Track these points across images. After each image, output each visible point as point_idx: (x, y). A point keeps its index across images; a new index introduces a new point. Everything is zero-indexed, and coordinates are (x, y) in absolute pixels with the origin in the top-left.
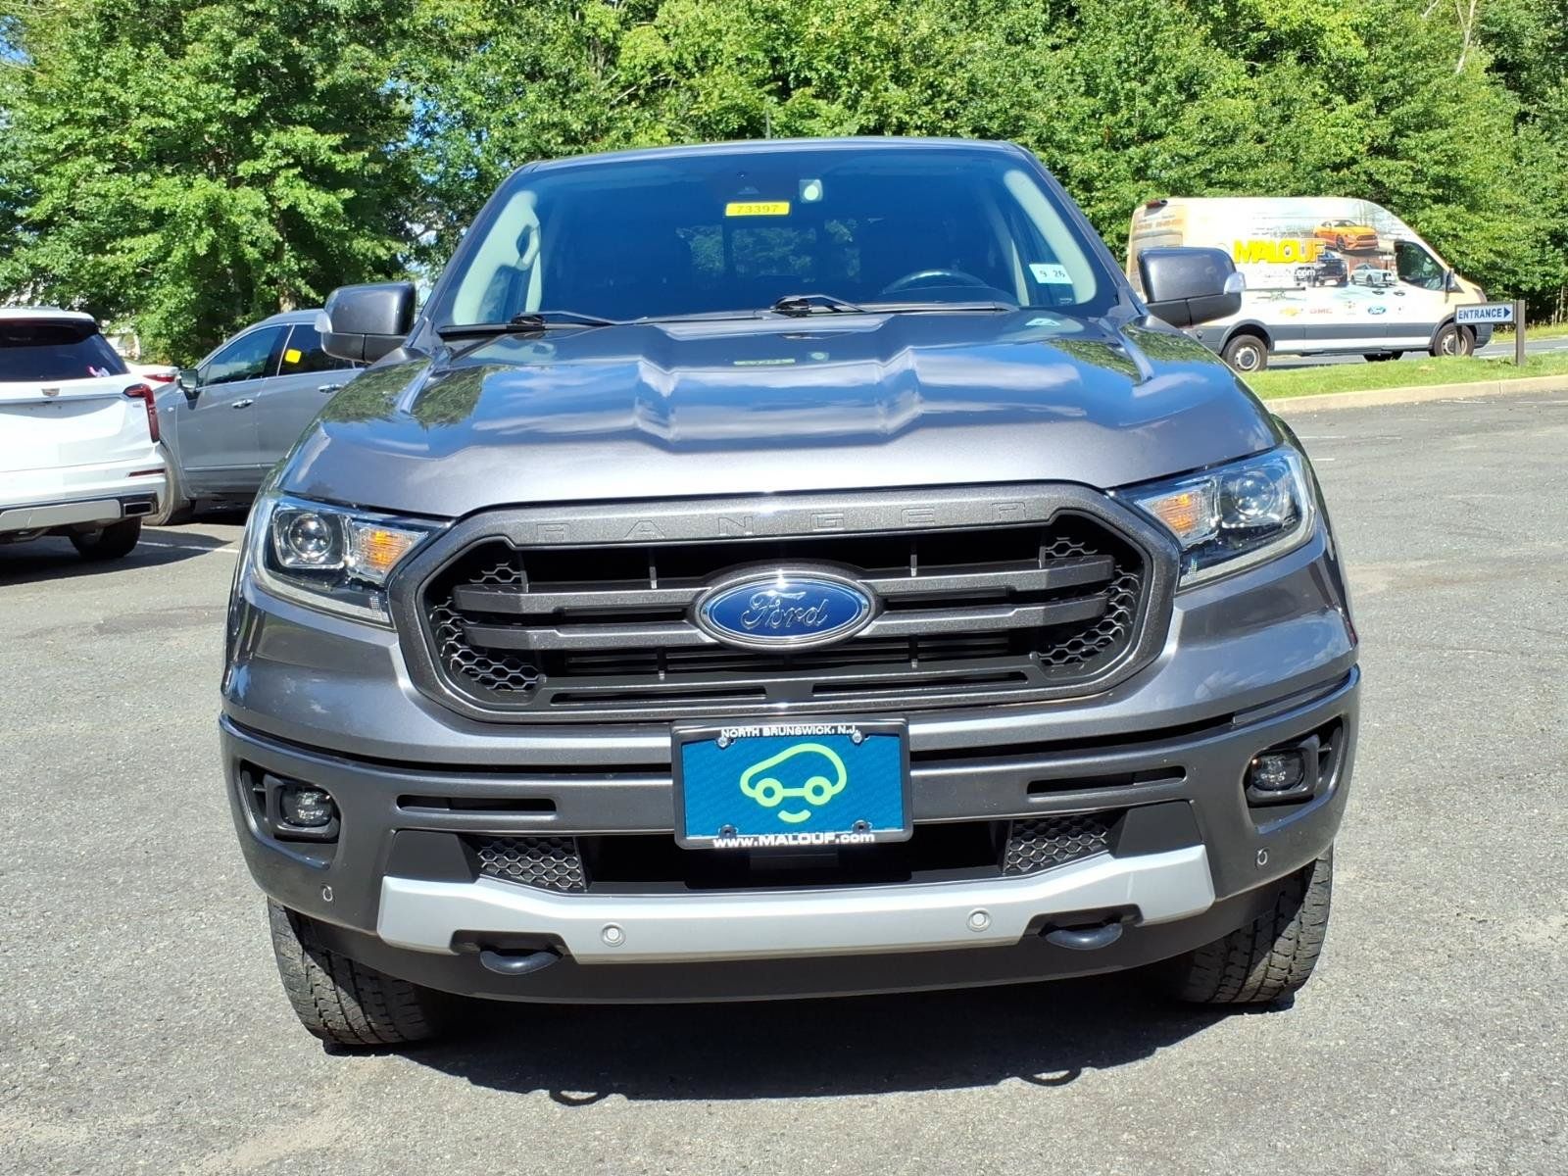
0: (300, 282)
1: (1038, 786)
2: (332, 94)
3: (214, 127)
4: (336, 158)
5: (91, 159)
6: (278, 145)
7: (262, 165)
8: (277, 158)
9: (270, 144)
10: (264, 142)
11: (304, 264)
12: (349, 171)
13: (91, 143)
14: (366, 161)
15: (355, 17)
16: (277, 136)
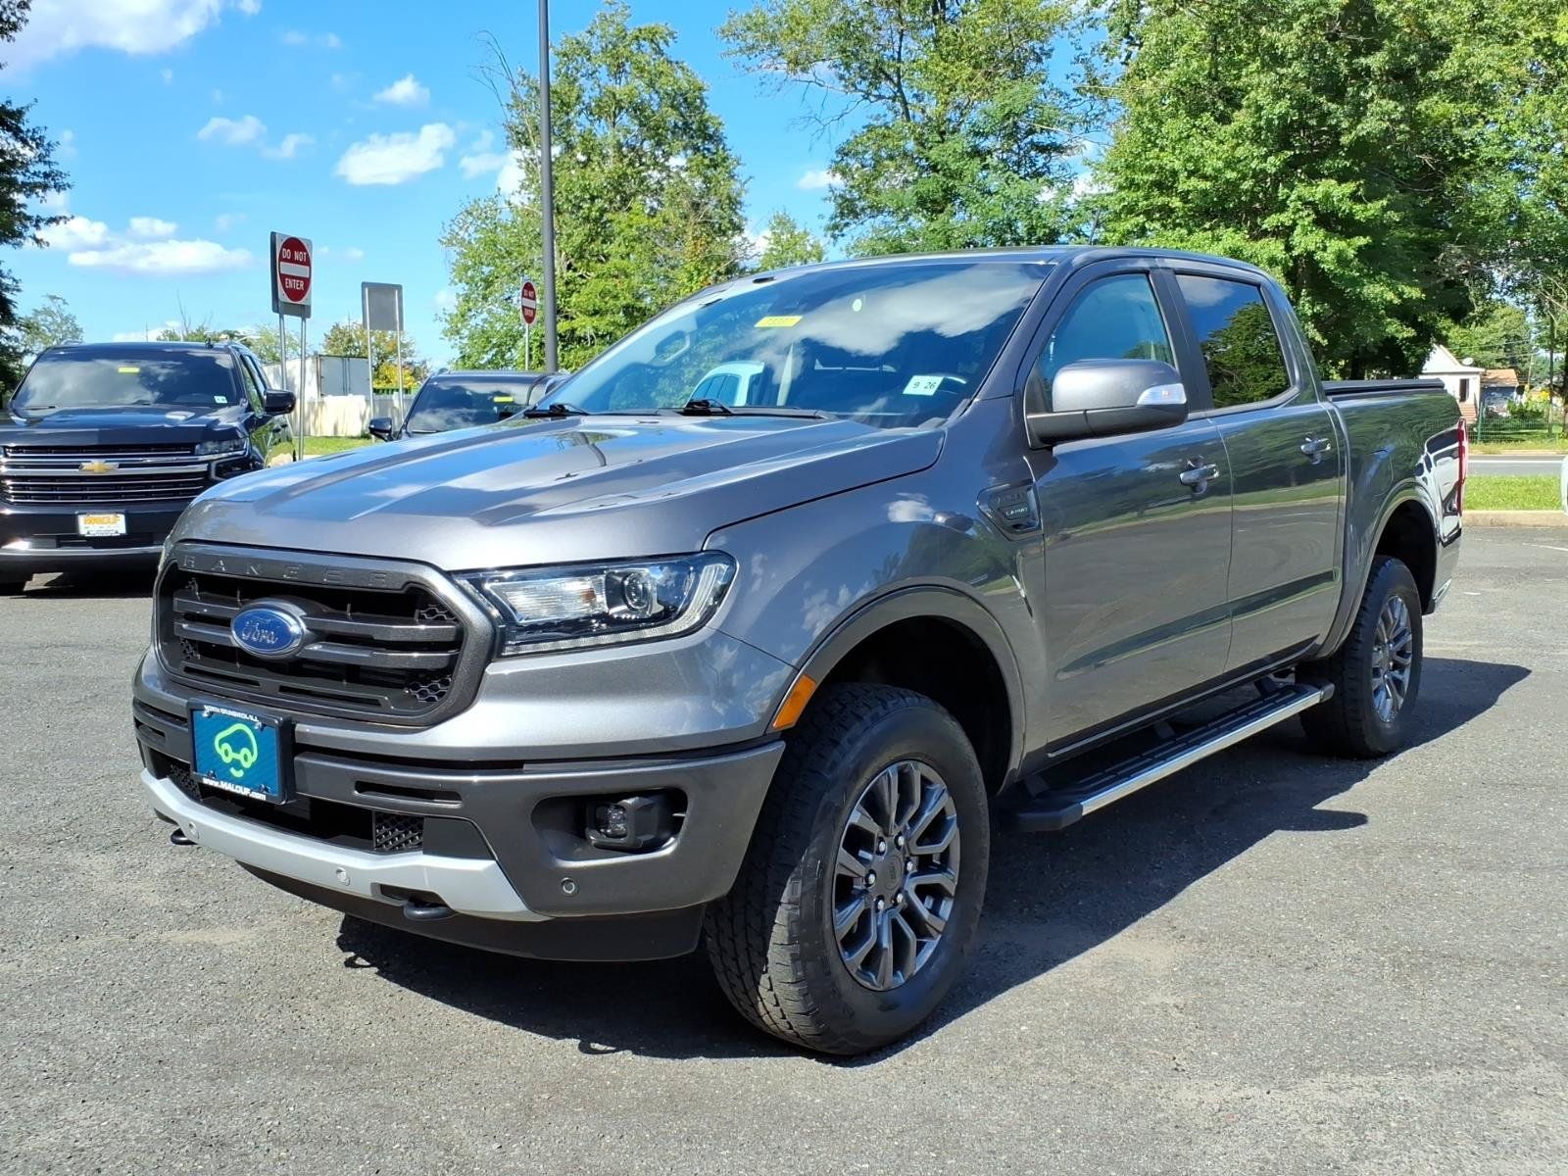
0: (1310, 326)
1: (362, 786)
2: (1360, 148)
3: (1246, 185)
4: (1358, 207)
5: (1141, 219)
6: (1299, 198)
7: (1285, 218)
8: (1299, 210)
9: (1293, 197)
10: (1288, 197)
11: (1318, 308)
12: (1368, 220)
13: (1142, 204)
14: (1385, 209)
15: (1389, 73)
16: (1301, 189)
